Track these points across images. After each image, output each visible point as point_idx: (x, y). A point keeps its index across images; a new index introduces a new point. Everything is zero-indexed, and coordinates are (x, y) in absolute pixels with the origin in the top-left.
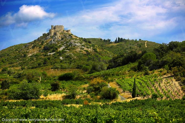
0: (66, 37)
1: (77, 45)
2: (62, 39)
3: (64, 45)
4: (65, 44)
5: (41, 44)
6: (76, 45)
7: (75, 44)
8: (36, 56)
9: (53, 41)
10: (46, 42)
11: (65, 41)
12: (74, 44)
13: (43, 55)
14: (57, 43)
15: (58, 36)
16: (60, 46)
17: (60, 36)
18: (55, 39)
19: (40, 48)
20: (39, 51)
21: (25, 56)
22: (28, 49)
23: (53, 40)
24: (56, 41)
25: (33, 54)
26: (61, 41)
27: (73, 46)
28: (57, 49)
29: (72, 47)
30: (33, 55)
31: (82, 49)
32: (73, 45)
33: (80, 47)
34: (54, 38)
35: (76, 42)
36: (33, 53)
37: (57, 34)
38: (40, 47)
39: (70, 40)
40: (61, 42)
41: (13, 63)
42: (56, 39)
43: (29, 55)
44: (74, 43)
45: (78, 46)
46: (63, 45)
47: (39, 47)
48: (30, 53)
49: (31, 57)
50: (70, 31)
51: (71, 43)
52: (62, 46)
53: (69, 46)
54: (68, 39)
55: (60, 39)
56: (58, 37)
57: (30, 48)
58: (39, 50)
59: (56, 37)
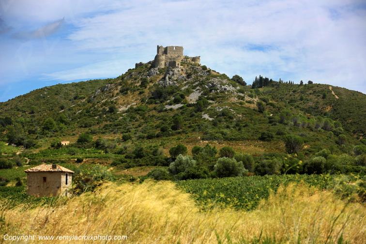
0: (196, 72)
1: (228, 89)
2: (189, 76)
3: (198, 90)
4: (198, 88)
5: (141, 86)
6: (225, 89)
7: (223, 87)
8: (140, 112)
9: (170, 81)
10: (151, 81)
11: (196, 80)
12: (221, 87)
13: (155, 109)
14: (177, 85)
15: (180, 70)
16: (188, 92)
17: (183, 68)
18: (173, 74)
19: (141, 93)
20: (143, 101)
21: (112, 110)
22: (113, 96)
23: (170, 78)
24: (176, 79)
25: (129, 106)
26: (185, 80)
27: (218, 91)
28: (182, 96)
29: (217, 93)
30: (131, 108)
31: (242, 99)
32: (218, 89)
33: (235, 93)
34: (171, 73)
35: (226, 84)
36: (129, 104)
37: (177, 66)
38: (140, 91)
39: (207, 79)
40: (188, 83)
41: (90, 126)
42: (175, 76)
43: (120, 110)
44: (220, 84)
45: (232, 93)
46: (193, 89)
47: (138, 92)
48: (123, 105)
49: (126, 112)
50: (199, 58)
51: (213, 85)
52: (193, 92)
53: (211, 91)
54: (201, 76)
55: (184, 75)
56: (178, 71)
57: (118, 94)
58: (139, 98)
59: (176, 70)
